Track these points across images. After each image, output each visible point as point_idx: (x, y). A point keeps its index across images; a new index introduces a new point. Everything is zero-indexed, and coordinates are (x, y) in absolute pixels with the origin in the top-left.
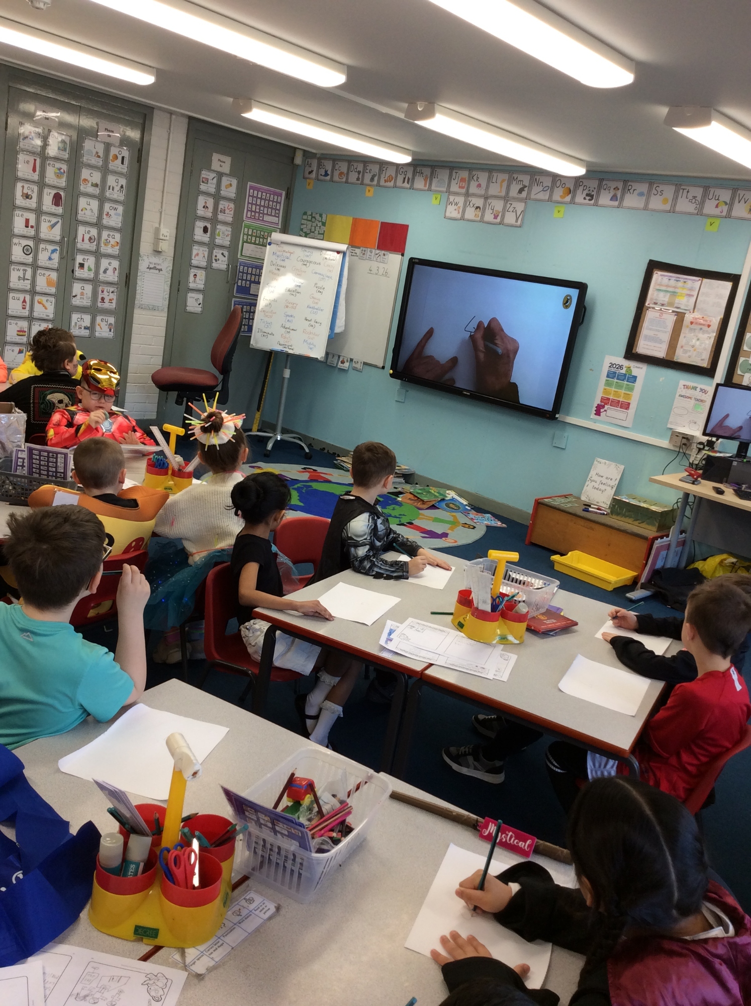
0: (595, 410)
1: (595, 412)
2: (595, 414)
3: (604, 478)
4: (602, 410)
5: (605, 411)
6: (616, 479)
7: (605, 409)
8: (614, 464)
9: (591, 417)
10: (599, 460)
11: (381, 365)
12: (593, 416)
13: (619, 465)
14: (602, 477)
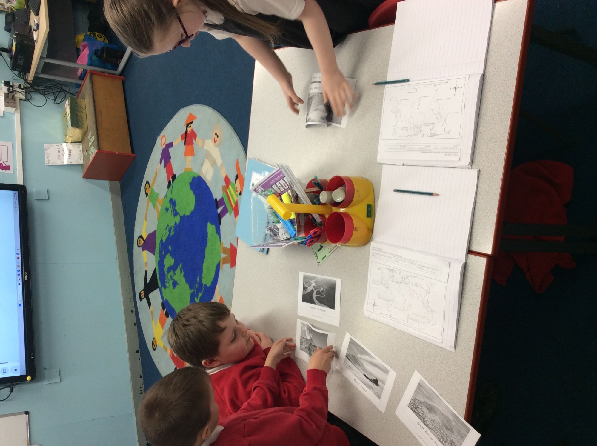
0: (6, 170)
1: (7, 170)
2: (9, 170)
3: (59, 154)
4: (4, 165)
5: (4, 162)
6: (58, 146)
7: (2, 163)
8: (45, 152)
9: (13, 172)
10: (46, 162)
11: (25, 416)
12: (11, 171)
13: (45, 148)
14: (59, 155)
